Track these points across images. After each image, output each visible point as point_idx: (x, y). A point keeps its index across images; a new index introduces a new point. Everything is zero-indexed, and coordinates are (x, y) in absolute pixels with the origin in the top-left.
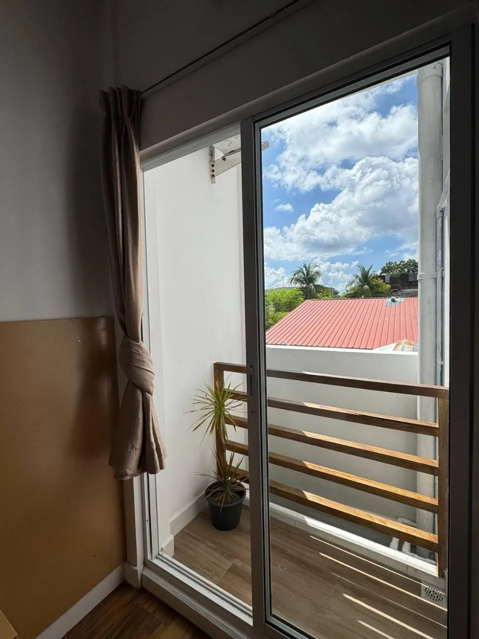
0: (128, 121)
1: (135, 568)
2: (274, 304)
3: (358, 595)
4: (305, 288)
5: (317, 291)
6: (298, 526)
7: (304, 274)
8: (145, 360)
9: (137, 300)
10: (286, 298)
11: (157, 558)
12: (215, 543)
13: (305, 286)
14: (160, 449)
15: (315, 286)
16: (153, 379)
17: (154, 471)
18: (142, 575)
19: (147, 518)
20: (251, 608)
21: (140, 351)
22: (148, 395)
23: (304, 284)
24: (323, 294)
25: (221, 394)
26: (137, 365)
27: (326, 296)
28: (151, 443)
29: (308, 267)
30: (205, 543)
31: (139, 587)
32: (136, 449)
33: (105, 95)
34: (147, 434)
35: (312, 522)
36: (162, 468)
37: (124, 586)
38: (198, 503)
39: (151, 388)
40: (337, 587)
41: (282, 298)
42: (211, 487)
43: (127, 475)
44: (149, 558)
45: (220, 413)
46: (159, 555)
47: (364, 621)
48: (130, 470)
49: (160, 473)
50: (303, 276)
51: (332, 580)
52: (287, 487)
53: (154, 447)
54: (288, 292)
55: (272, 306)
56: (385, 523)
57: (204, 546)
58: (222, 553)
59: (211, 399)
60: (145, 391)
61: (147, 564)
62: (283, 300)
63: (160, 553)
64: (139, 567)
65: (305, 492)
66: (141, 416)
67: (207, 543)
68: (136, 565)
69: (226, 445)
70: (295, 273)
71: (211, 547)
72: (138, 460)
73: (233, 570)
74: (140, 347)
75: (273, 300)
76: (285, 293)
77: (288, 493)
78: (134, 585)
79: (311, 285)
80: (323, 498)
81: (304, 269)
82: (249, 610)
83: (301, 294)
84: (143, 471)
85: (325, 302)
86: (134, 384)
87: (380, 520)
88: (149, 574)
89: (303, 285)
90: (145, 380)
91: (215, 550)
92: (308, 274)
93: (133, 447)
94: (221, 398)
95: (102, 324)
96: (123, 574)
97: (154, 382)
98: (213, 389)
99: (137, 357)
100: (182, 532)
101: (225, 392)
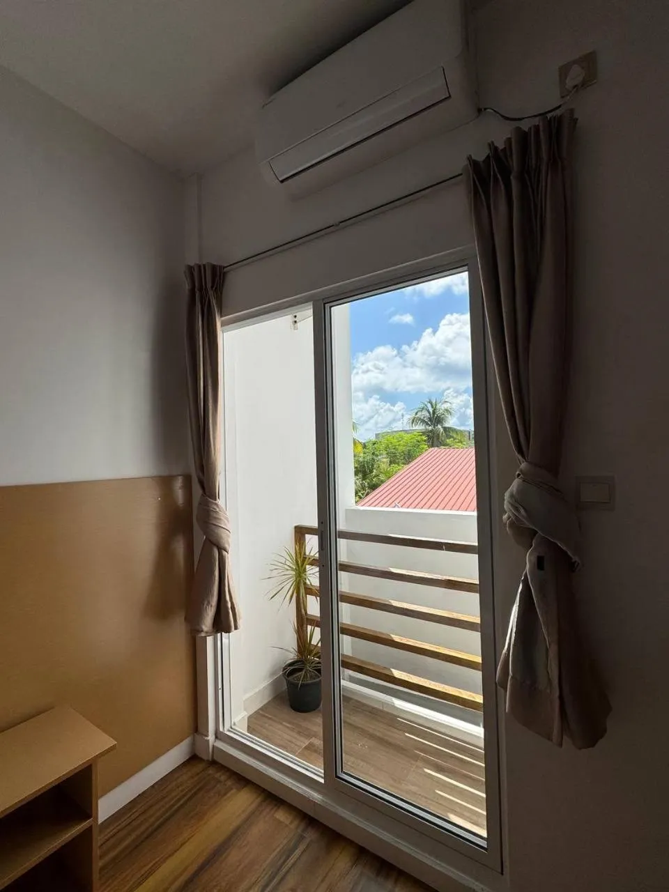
0: (211, 292)
1: (206, 738)
2: (387, 454)
3: (440, 769)
4: (431, 431)
5: (447, 435)
6: (385, 709)
7: (429, 413)
8: (222, 518)
9: (216, 460)
10: (404, 446)
11: (229, 731)
12: (293, 724)
13: (430, 428)
14: (234, 608)
15: (445, 429)
16: (229, 536)
17: (228, 631)
18: (213, 746)
19: (220, 686)
20: (323, 771)
21: (218, 510)
22: (224, 553)
23: (430, 426)
24: (455, 439)
25: (301, 561)
26: (215, 523)
27: (458, 442)
28: (226, 602)
29: (434, 402)
30: (281, 724)
31: (210, 759)
32: (211, 606)
33: (190, 269)
34: (222, 592)
35: (399, 703)
36: (236, 628)
37: (193, 758)
38: (275, 684)
39: (227, 546)
40: (420, 764)
41: (399, 445)
42: (290, 665)
43: (202, 631)
44: (221, 729)
45: (300, 580)
46: (231, 728)
47: (441, 791)
48: (206, 626)
49: (233, 633)
50: (428, 414)
51: (416, 758)
52: (373, 665)
53: (229, 605)
54: (407, 437)
55: (385, 456)
56: (473, 697)
57: (280, 726)
58: (299, 733)
59: (291, 565)
60: (221, 549)
61: (218, 735)
62: (401, 449)
63: (233, 727)
64: (211, 738)
65: (393, 670)
66: (217, 573)
67: (284, 723)
68: (207, 736)
69: (307, 619)
70: (416, 411)
71: (288, 727)
72: (213, 618)
73: (310, 748)
74: (216, 504)
75: (386, 449)
76: (402, 439)
77: (374, 671)
78: (205, 758)
79: (439, 426)
80: (411, 676)
81: (429, 405)
82: (321, 773)
83: (425, 441)
84: (217, 631)
85: (455, 452)
86: (210, 541)
87: (470, 695)
88: (220, 745)
89: (427, 427)
90: (221, 537)
91: (292, 730)
92: (434, 413)
93: (209, 603)
94: (300, 565)
95: (178, 484)
96: (193, 744)
97: (230, 540)
98: (294, 556)
99: (215, 515)
100: (256, 712)
101: (306, 558)
